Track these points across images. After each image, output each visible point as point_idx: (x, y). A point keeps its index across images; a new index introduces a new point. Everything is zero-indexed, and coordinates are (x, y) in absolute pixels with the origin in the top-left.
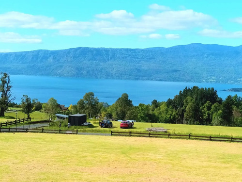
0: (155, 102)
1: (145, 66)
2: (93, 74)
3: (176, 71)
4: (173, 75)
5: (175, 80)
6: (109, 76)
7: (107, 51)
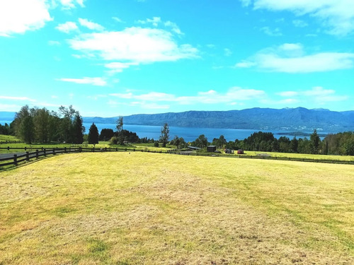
0: (237, 140)
1: (227, 120)
2: (198, 125)
3: (245, 123)
4: (243, 125)
5: (244, 128)
6: (207, 126)
7: (205, 112)
